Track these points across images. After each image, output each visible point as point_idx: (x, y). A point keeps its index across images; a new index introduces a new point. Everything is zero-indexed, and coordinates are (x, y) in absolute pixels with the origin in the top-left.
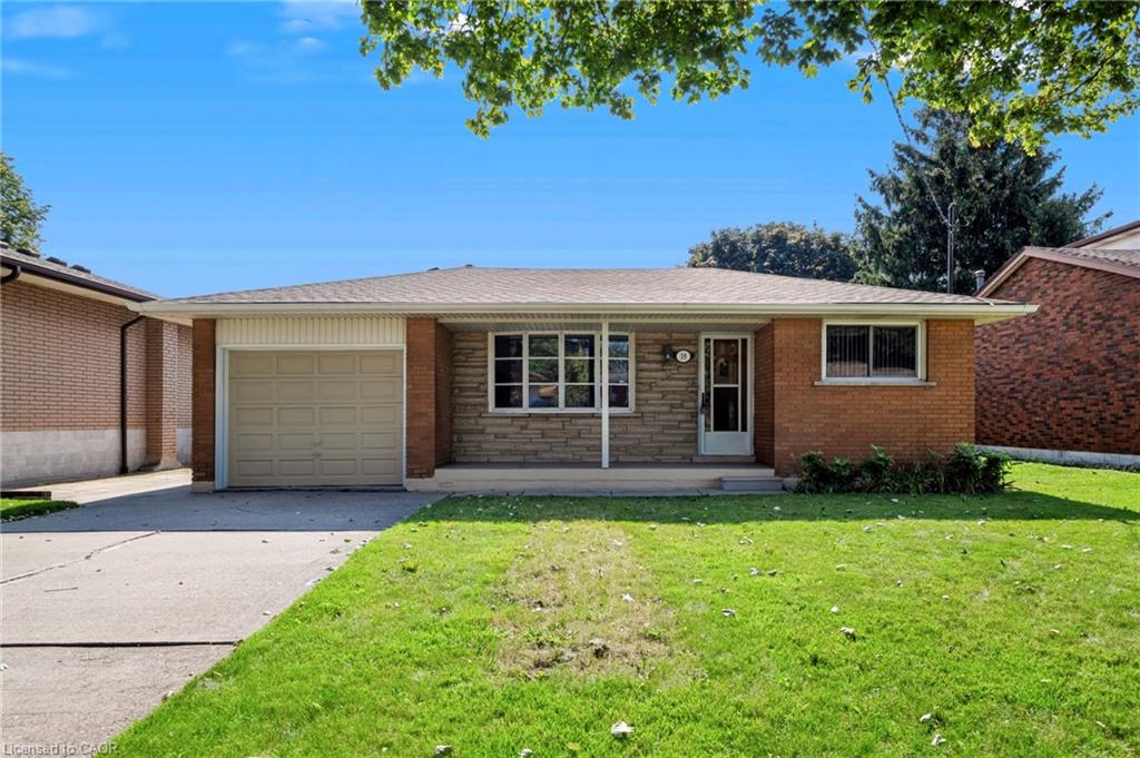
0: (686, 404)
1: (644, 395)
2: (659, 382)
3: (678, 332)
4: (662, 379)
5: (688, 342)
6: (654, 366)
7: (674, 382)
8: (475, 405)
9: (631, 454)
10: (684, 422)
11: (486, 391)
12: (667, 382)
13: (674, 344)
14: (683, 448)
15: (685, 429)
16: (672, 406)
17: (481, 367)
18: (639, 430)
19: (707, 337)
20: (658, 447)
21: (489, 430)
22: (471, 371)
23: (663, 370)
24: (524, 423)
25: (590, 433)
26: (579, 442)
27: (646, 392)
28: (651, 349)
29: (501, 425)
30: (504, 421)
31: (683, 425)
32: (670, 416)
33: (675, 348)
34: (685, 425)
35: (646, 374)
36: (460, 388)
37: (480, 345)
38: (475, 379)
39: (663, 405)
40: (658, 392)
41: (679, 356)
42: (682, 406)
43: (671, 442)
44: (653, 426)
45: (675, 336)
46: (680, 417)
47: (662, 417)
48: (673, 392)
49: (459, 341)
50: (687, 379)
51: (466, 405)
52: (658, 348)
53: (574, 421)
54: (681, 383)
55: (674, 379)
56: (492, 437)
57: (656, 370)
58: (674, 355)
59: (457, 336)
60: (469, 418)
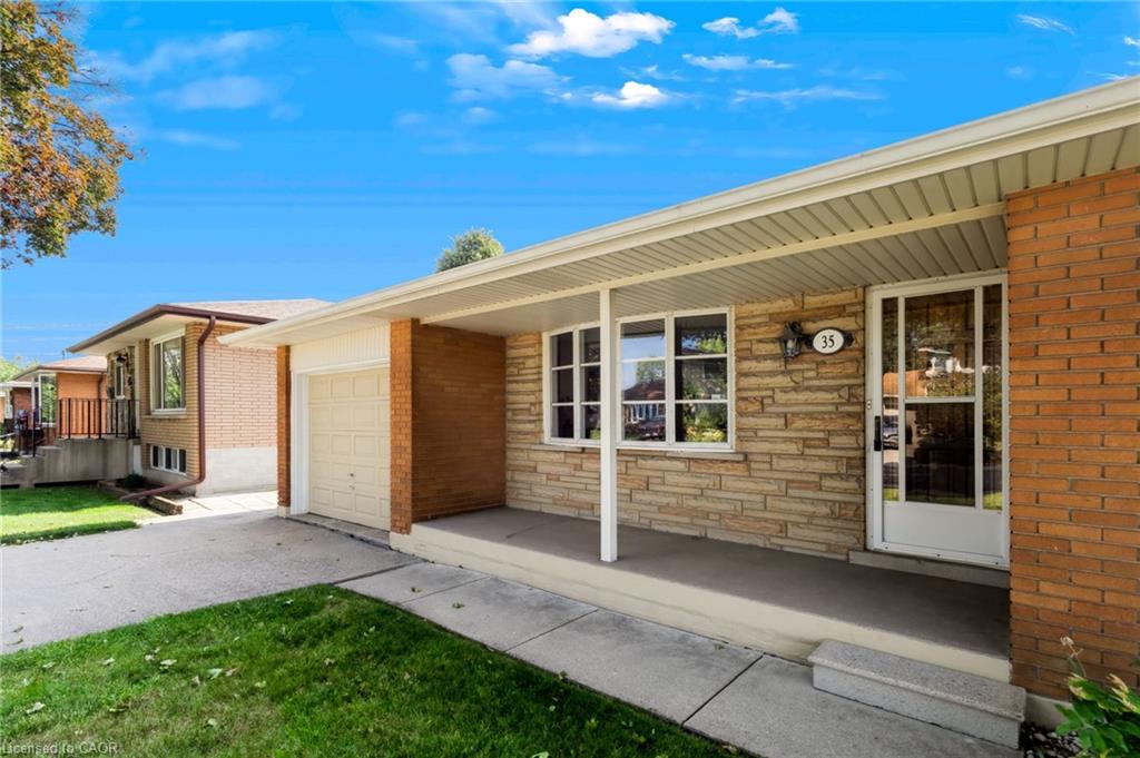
0: (835, 440)
1: (751, 421)
2: (780, 397)
3: (815, 292)
4: (785, 390)
5: (840, 311)
6: (769, 365)
7: (803, 396)
8: (527, 433)
9: (728, 529)
10: (831, 476)
11: (540, 414)
12: (792, 396)
13: (808, 320)
14: (831, 529)
15: (833, 490)
16: (806, 442)
17: (534, 381)
18: (740, 485)
19: (889, 294)
20: (776, 522)
21: (540, 469)
22: (521, 387)
23: (785, 373)
24: (578, 461)
25: (663, 484)
26: (647, 497)
27: (753, 415)
28: (762, 333)
29: (553, 463)
30: (557, 456)
31: (827, 483)
32: (801, 464)
33: (809, 327)
34: (836, 484)
35: (752, 381)
36: (513, 410)
37: (530, 351)
38: (526, 398)
39: (786, 440)
40: (778, 415)
41: (818, 343)
42: (826, 443)
43: (801, 514)
44: (767, 480)
45: (813, 301)
46: (821, 466)
47: (784, 464)
48: (810, 416)
49: (512, 348)
50: (838, 389)
51: (519, 433)
52: (777, 330)
53: (640, 462)
54: (827, 396)
55: (808, 389)
56: (544, 477)
57: (772, 374)
58: (806, 340)
59: (509, 342)
60: (522, 450)
